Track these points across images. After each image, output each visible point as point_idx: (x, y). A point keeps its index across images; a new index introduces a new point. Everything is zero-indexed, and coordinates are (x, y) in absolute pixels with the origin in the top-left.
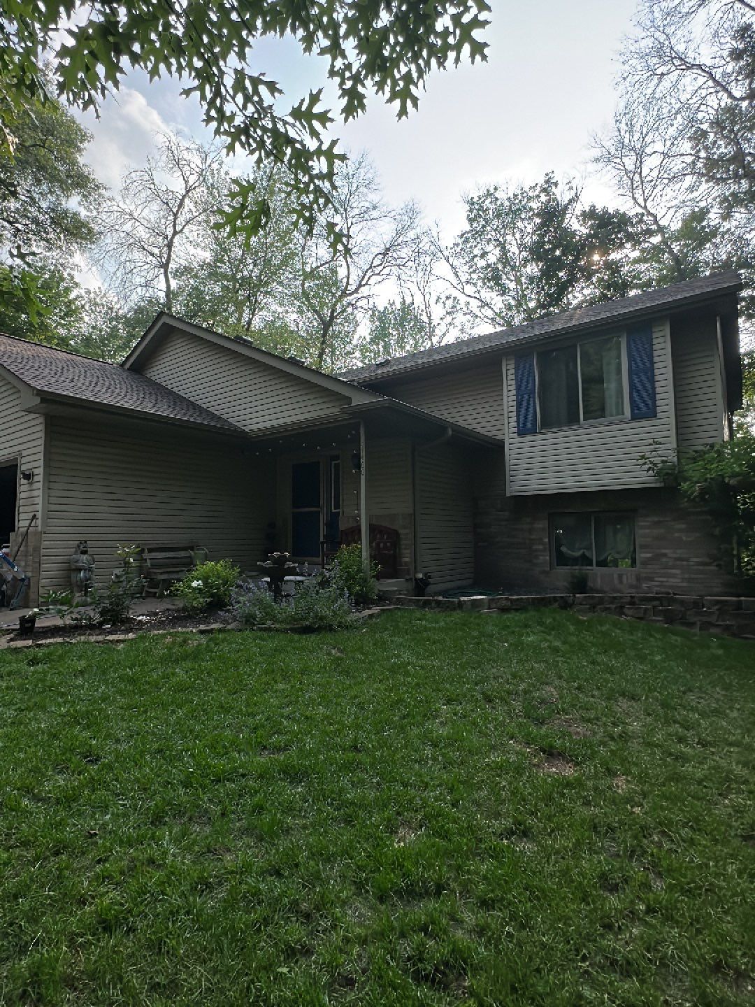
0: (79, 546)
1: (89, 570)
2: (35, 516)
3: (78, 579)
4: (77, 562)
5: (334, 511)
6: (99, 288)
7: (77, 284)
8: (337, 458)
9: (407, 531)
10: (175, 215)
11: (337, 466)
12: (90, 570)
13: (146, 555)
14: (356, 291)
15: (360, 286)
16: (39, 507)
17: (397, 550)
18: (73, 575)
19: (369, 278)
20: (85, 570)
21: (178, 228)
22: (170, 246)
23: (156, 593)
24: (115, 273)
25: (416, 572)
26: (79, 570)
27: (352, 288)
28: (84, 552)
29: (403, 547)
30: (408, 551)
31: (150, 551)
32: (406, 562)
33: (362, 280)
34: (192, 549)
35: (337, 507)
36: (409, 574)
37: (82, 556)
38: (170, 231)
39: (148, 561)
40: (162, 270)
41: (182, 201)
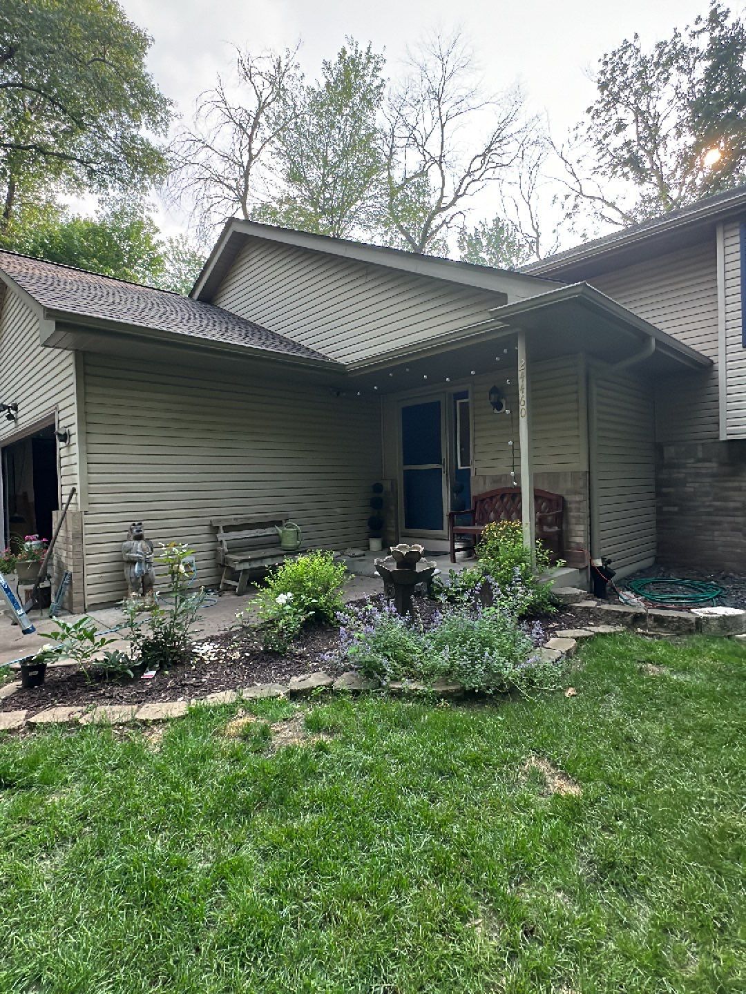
0: (131, 529)
1: (146, 562)
2: (74, 490)
3: (132, 575)
4: (129, 551)
5: (460, 467)
6: (181, 235)
7: (157, 230)
8: (464, 395)
9: (577, 498)
10: (250, 137)
11: (465, 407)
12: (148, 562)
13: (222, 536)
14: (453, 203)
15: (457, 197)
16: (77, 479)
17: (564, 527)
18: (127, 569)
19: (467, 187)
20: (140, 562)
21: (254, 152)
22: (246, 175)
23: (236, 587)
24: (193, 213)
25: (592, 557)
26: (132, 562)
27: (447, 201)
28: (139, 538)
29: (573, 521)
30: (582, 527)
31: (227, 529)
32: (578, 544)
33: (459, 190)
34: (279, 524)
35: (465, 461)
36: (583, 561)
37: (135, 542)
38: (246, 158)
39: (225, 543)
40: (240, 205)
41: (256, 119)
